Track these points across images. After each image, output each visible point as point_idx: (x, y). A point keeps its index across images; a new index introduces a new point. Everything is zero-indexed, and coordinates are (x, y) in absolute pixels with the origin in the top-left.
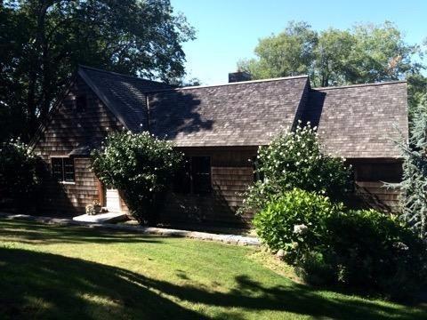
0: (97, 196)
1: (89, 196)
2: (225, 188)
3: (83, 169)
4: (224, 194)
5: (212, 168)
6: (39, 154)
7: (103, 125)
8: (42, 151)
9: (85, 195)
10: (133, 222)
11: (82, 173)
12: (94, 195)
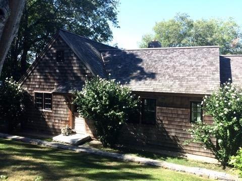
0: (68, 121)
1: (62, 120)
2: (167, 122)
3: (59, 102)
4: (165, 126)
5: (158, 107)
6: (26, 89)
7: (75, 72)
8: (28, 87)
9: (59, 120)
10: (95, 142)
11: (58, 105)
12: (66, 121)
